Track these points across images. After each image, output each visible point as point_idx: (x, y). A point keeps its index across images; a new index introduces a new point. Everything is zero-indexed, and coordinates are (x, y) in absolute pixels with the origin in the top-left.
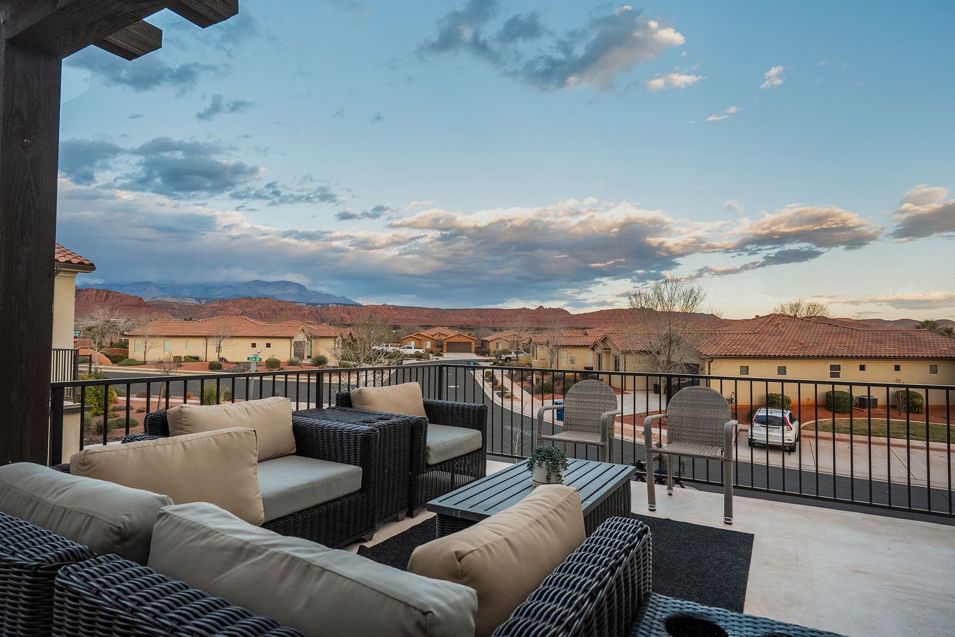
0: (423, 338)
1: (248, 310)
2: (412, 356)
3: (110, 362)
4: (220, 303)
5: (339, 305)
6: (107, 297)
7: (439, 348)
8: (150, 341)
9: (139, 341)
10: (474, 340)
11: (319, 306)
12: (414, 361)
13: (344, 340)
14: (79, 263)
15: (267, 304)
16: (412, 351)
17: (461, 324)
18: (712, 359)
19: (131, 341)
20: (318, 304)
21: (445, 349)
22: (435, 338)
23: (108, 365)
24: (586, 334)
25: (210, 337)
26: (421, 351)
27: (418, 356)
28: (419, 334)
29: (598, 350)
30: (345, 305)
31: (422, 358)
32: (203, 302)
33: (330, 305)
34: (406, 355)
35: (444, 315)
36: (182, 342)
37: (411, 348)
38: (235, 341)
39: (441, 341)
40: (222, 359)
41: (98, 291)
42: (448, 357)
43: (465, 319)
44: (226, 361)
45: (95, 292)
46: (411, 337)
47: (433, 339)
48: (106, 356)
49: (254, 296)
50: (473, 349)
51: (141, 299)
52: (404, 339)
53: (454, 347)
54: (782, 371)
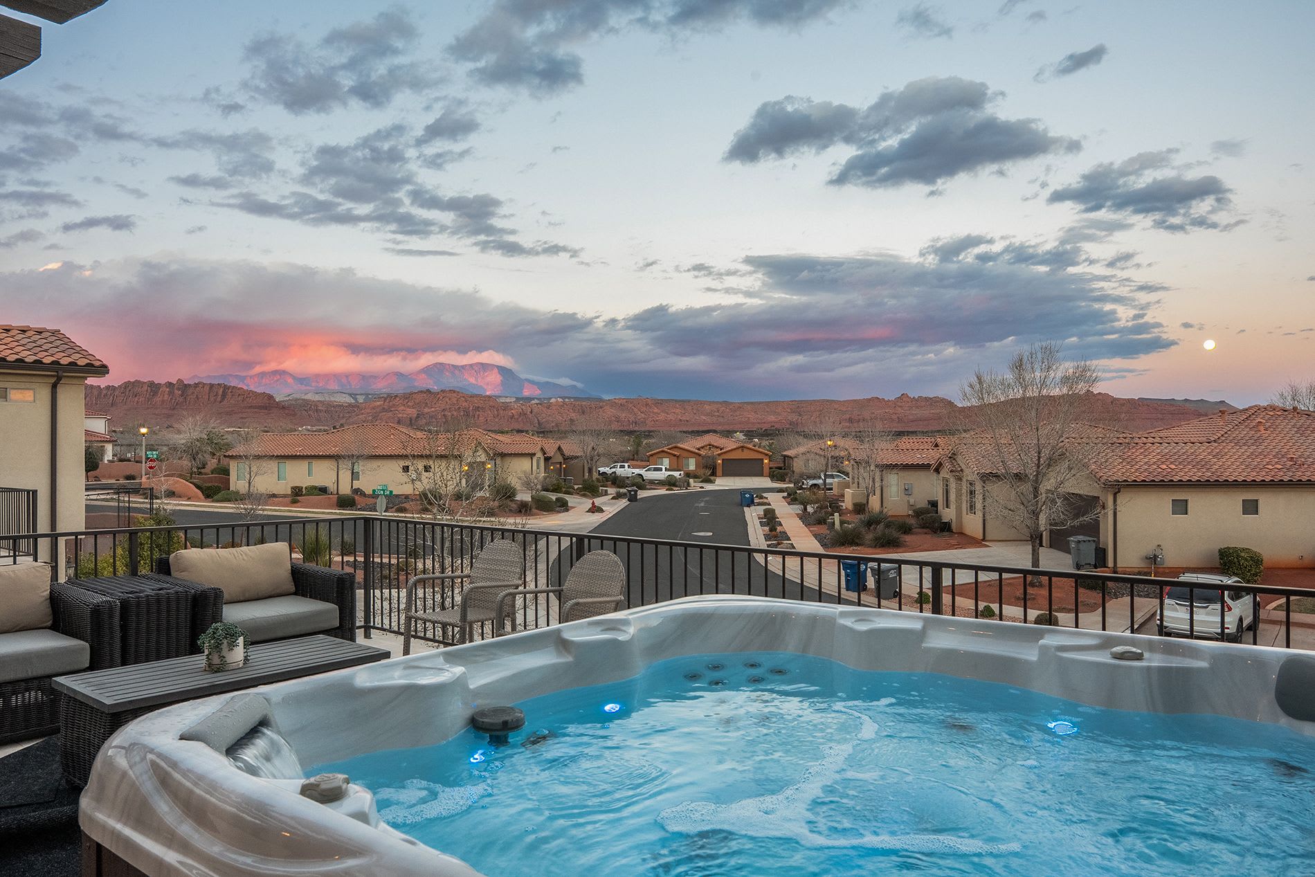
0: (686, 454)
1: (426, 410)
2: (661, 483)
3: (203, 497)
4: (385, 399)
5: (567, 400)
6: (224, 395)
7: (710, 470)
8: (255, 466)
9: (244, 465)
10: (767, 455)
11: (536, 401)
12: (663, 491)
13: (547, 459)
14: (88, 365)
15: (454, 401)
16: (662, 475)
17: (765, 427)
18: (1117, 488)
19: (233, 467)
20: (533, 399)
21: (719, 471)
22: (702, 452)
23: (199, 500)
24: (937, 445)
25: (343, 457)
26: (676, 474)
27: (670, 483)
28: (676, 447)
29: (944, 473)
30: (576, 399)
31: (677, 486)
32: (361, 399)
33: (553, 400)
34: (652, 482)
35: (738, 413)
36: (303, 466)
37: (661, 470)
38: (375, 464)
39: (714, 458)
40: (357, 491)
41: (212, 386)
42: (723, 483)
43: (772, 418)
44: (363, 494)
45: (207, 388)
46: (663, 451)
47: (700, 455)
48: (198, 487)
49: (435, 388)
50: (766, 470)
51: (270, 397)
52: (652, 455)
53: (735, 467)
54: (1251, 508)
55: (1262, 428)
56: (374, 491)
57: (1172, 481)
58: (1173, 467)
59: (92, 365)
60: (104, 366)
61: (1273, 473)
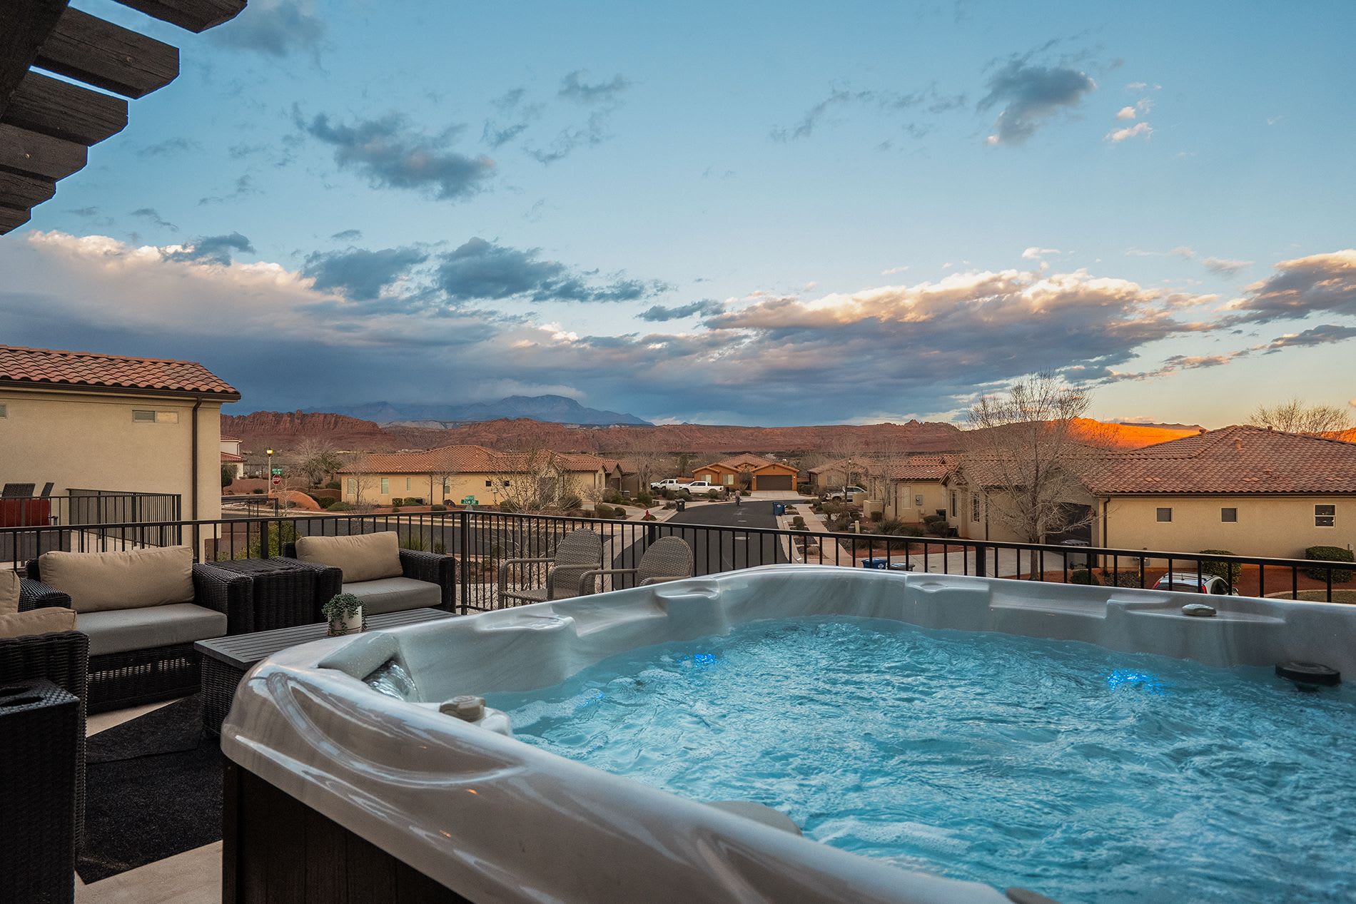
0: (724, 471)
1: (505, 435)
2: (704, 496)
3: (319, 508)
4: (470, 427)
5: (623, 426)
6: (336, 423)
7: (746, 484)
8: (363, 480)
9: (352, 480)
10: (795, 472)
11: (597, 427)
12: (706, 503)
13: (608, 475)
14: (222, 392)
15: (528, 427)
16: (705, 489)
17: (793, 448)
18: (1108, 497)
19: (344, 481)
20: (595, 426)
21: (754, 486)
22: (740, 470)
23: (315, 509)
24: (944, 462)
25: (436, 473)
26: (717, 488)
27: (712, 496)
28: (717, 465)
29: (951, 486)
30: (631, 425)
31: (718, 499)
32: (450, 426)
33: (611, 427)
34: (696, 495)
35: (769, 437)
36: (402, 480)
37: (704, 484)
38: (463, 478)
39: (749, 474)
40: (448, 502)
41: (325, 416)
42: (757, 496)
43: (799, 441)
44: (453, 505)
45: (322, 418)
46: (706, 469)
47: (737, 472)
48: (315, 499)
49: (512, 417)
50: (794, 485)
51: (375, 425)
52: (696, 472)
53: (767, 483)
54: (1230, 515)
55: (1239, 446)
56: (463, 501)
57: (1157, 492)
58: (1158, 479)
59: (227, 392)
60: (236, 393)
61: (1250, 485)
